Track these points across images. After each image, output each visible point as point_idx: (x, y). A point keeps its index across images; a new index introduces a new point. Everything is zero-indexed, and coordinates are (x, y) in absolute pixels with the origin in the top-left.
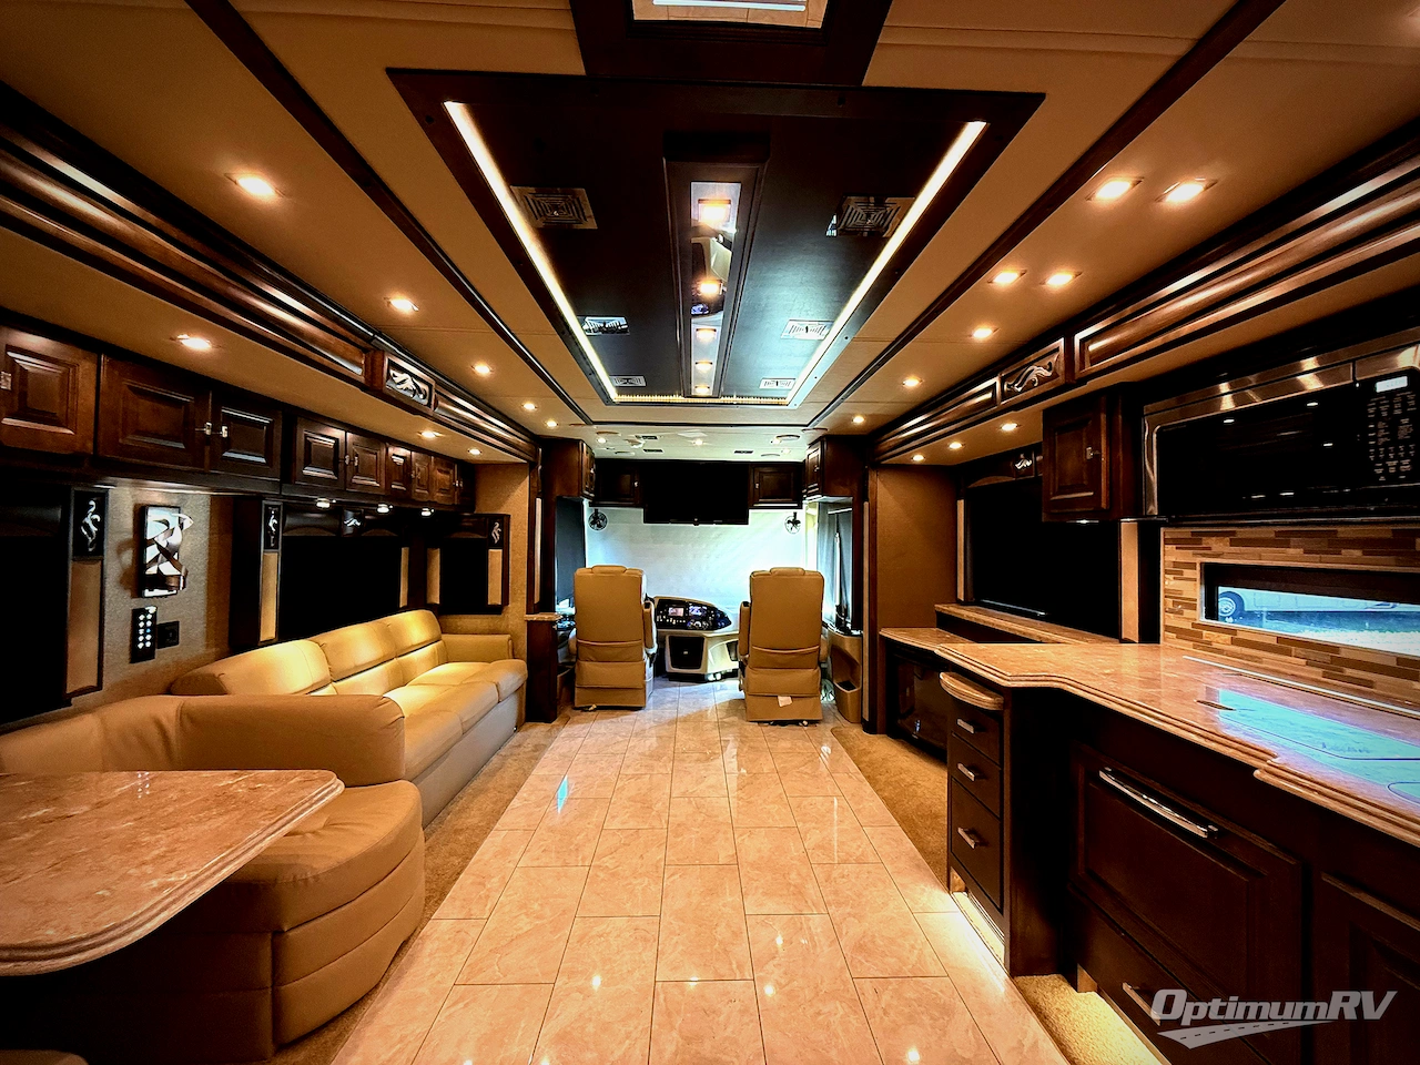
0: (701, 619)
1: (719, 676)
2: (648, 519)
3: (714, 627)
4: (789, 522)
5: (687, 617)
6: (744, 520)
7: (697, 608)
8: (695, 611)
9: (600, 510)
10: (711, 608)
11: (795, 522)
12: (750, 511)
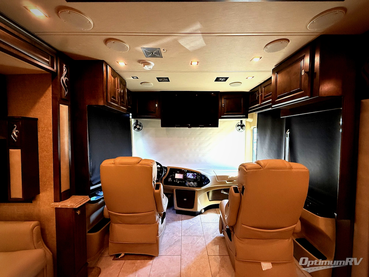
0: (194, 180)
1: (203, 211)
2: (163, 125)
3: (200, 185)
4: (238, 125)
5: (185, 178)
6: (216, 125)
7: (191, 174)
8: (190, 176)
9: (140, 120)
10: (198, 174)
11: (242, 126)
12: (220, 120)
